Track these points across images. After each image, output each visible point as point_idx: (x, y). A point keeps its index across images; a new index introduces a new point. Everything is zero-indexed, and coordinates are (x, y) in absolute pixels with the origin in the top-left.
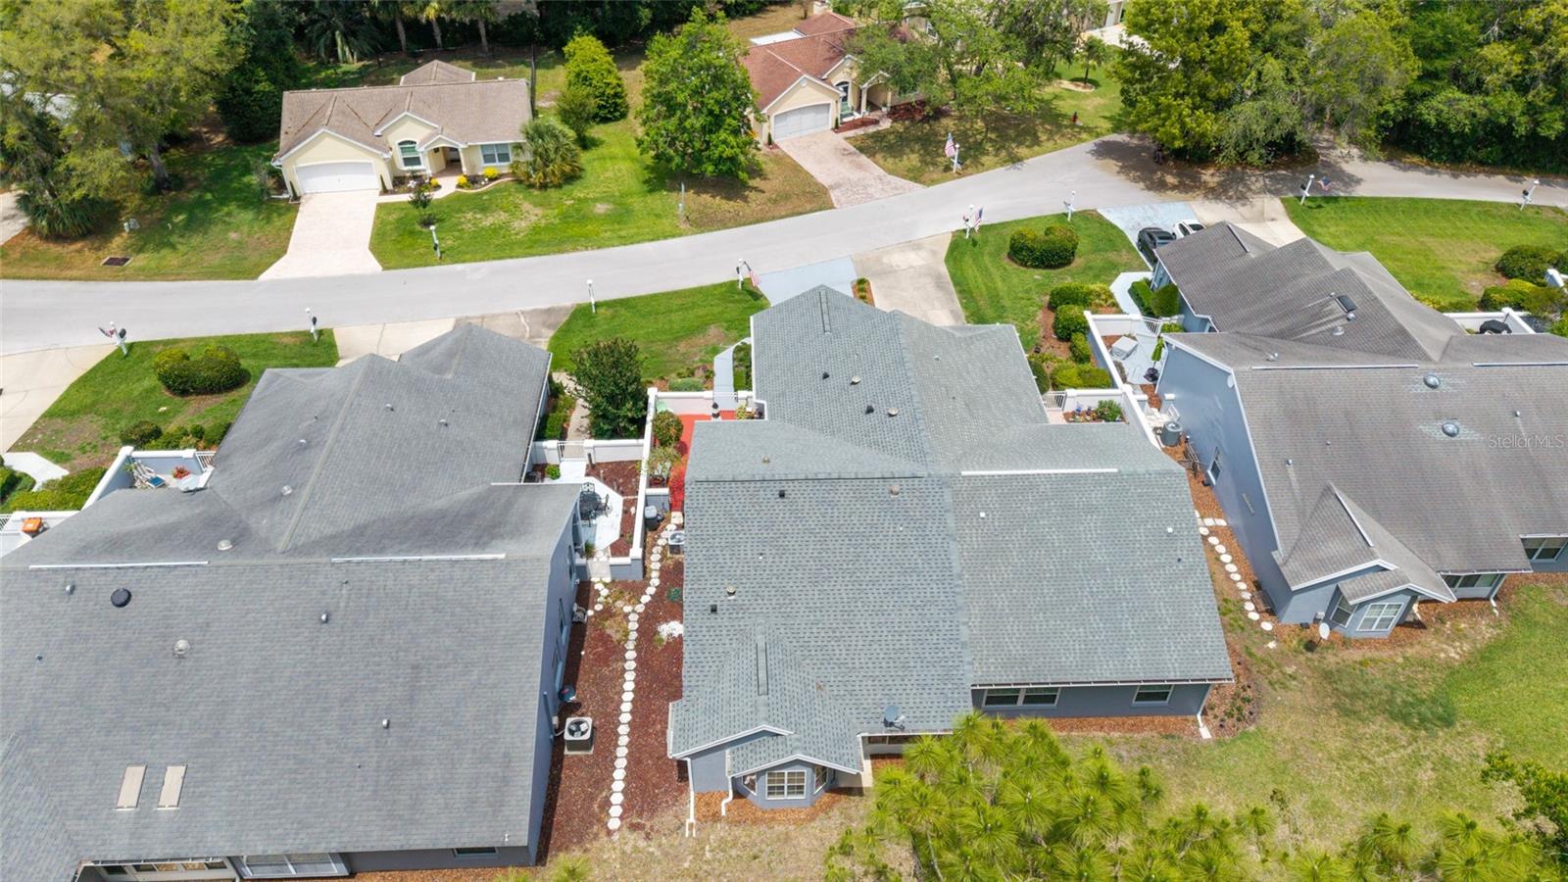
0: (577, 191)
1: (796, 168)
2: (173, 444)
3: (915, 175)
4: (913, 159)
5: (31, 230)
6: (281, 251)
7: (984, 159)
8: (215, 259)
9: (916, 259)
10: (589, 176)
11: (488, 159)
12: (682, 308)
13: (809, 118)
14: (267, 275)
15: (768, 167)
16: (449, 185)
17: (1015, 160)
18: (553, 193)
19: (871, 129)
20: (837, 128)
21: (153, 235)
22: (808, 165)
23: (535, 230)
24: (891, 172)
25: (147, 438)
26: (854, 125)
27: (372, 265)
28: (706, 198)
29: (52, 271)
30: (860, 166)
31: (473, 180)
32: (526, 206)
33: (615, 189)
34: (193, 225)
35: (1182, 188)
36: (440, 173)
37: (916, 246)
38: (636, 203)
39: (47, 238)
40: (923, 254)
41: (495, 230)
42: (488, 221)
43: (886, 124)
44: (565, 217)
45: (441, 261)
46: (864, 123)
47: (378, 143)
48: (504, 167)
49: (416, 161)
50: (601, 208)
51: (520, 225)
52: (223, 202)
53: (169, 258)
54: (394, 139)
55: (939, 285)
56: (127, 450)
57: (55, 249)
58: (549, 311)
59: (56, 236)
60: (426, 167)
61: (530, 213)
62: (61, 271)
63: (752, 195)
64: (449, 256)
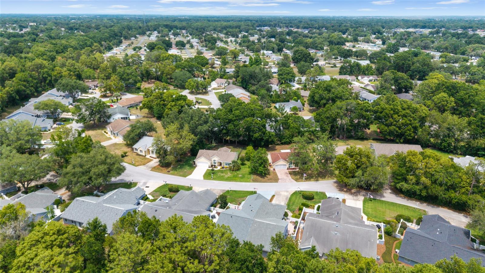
0: (238, 172)
1: (276, 175)
2: (167, 197)
3: (296, 180)
4: (298, 177)
5: (159, 165)
6: (190, 174)
7: (312, 179)
8: (181, 173)
9: (286, 194)
10: (241, 170)
11: (226, 165)
12: (243, 194)
13: (282, 166)
14: (187, 177)
15: (271, 174)
16: (219, 168)
17: (317, 180)
18: (234, 172)
19: (294, 170)
20: (288, 169)
21: (175, 169)
22: (279, 175)
23: (228, 177)
24: (292, 178)
25: (164, 196)
26: (292, 169)
27: (202, 178)
28: (258, 177)
29: (160, 171)
30: (287, 176)
31: (223, 168)
32: (229, 173)
33: (244, 173)
34: (180, 168)
35: (346, 192)
36: (219, 166)
37: (287, 192)
38: (246, 176)
39: (161, 166)
40: (288, 193)
41: (222, 176)
42: (222, 175)
43: (297, 170)
44: (234, 176)
45: (212, 180)
46: (293, 169)
47: (210, 160)
48: (228, 166)
49: (215, 163)
50: (240, 176)
51: (226, 176)
52: (186, 165)
53: (176, 172)
54: (213, 160)
55: (286, 199)
56: (161, 197)
57: (161, 168)
58: (224, 190)
59: (162, 166)
60: (216, 165)
61: (229, 174)
62: (161, 171)
63: (265, 178)
64: (214, 179)
